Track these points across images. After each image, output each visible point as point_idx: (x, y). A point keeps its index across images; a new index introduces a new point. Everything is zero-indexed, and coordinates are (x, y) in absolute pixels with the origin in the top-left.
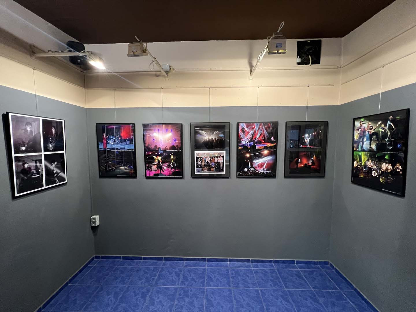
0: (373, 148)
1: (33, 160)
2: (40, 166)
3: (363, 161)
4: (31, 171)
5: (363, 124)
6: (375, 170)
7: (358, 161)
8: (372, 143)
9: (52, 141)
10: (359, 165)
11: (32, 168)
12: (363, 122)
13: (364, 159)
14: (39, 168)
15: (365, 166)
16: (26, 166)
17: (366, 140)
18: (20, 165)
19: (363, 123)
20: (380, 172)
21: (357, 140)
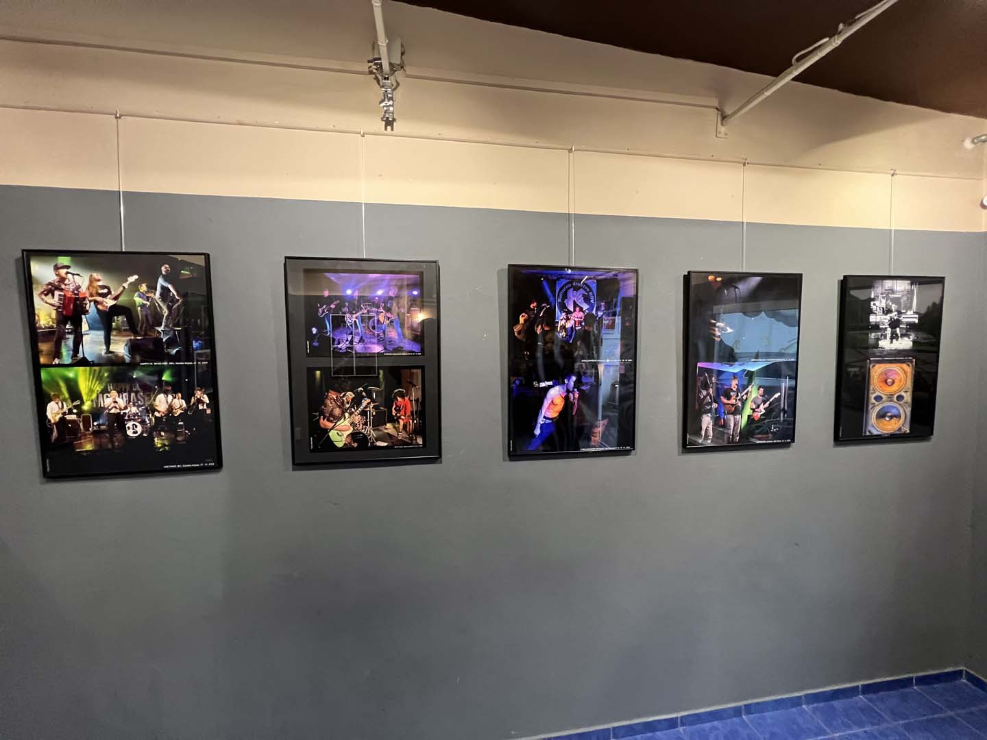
0: (121, 355)
3: (85, 398)
5: (70, 276)
6: (132, 418)
7: (65, 400)
8: (112, 337)
10: (70, 412)
12: (68, 267)
13: (91, 391)
15: (97, 412)
17: (90, 329)
19: (69, 270)
20: (150, 420)
21: (52, 327)
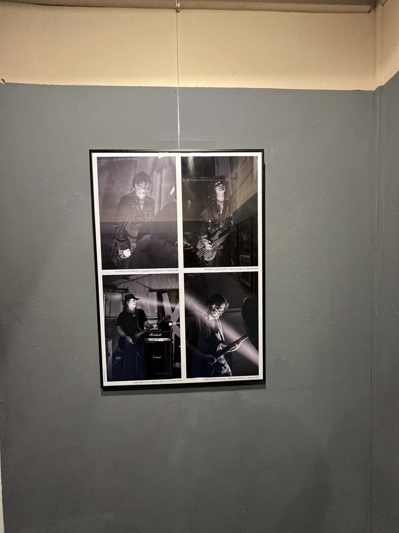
1: (151, 290)
2: (173, 310)
4: (146, 323)
9: (214, 230)
11: (148, 314)
14: (169, 317)
16: (132, 305)
18: (117, 302)
